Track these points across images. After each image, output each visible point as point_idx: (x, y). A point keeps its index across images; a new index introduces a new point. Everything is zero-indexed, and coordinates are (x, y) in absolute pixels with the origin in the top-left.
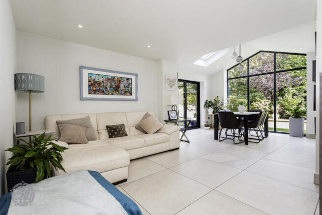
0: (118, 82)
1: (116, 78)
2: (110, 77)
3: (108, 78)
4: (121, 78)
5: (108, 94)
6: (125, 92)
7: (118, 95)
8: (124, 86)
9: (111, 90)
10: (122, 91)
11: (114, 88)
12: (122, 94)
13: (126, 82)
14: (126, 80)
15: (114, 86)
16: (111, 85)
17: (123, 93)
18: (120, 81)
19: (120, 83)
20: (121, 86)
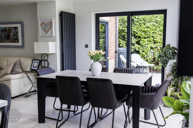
0: (9, 32)
1: (7, 28)
2: (3, 28)
3: (2, 29)
4: (11, 28)
5: (3, 42)
6: (14, 40)
7: (9, 42)
8: (13, 34)
9: (4, 39)
10: (11, 39)
11: (6, 37)
12: (12, 42)
13: (14, 31)
14: (14, 29)
15: (6, 35)
16: (4, 35)
17: (12, 40)
18: (10, 30)
19: (10, 32)
20: (11, 35)
